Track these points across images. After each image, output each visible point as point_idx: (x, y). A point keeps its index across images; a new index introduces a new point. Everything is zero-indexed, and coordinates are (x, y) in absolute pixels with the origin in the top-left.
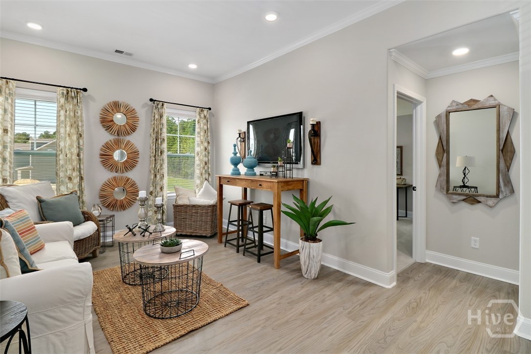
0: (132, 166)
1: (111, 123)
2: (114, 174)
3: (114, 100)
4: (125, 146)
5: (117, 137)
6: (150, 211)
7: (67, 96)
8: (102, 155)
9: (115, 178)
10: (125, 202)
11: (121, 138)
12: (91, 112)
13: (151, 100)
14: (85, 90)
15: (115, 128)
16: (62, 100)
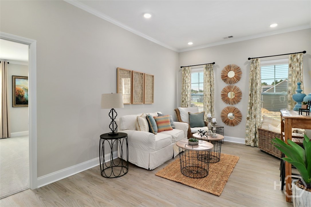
0: (238, 101)
1: (226, 77)
2: (228, 105)
3: (228, 64)
4: (234, 89)
5: (229, 85)
6: (247, 129)
7: (206, 68)
8: (222, 95)
9: (228, 108)
10: (234, 122)
11: (232, 85)
12: (217, 74)
13: (249, 59)
14: (214, 63)
15: (228, 80)
16: (205, 70)
